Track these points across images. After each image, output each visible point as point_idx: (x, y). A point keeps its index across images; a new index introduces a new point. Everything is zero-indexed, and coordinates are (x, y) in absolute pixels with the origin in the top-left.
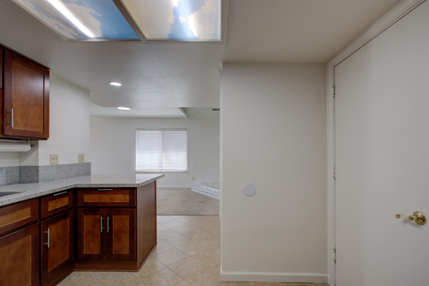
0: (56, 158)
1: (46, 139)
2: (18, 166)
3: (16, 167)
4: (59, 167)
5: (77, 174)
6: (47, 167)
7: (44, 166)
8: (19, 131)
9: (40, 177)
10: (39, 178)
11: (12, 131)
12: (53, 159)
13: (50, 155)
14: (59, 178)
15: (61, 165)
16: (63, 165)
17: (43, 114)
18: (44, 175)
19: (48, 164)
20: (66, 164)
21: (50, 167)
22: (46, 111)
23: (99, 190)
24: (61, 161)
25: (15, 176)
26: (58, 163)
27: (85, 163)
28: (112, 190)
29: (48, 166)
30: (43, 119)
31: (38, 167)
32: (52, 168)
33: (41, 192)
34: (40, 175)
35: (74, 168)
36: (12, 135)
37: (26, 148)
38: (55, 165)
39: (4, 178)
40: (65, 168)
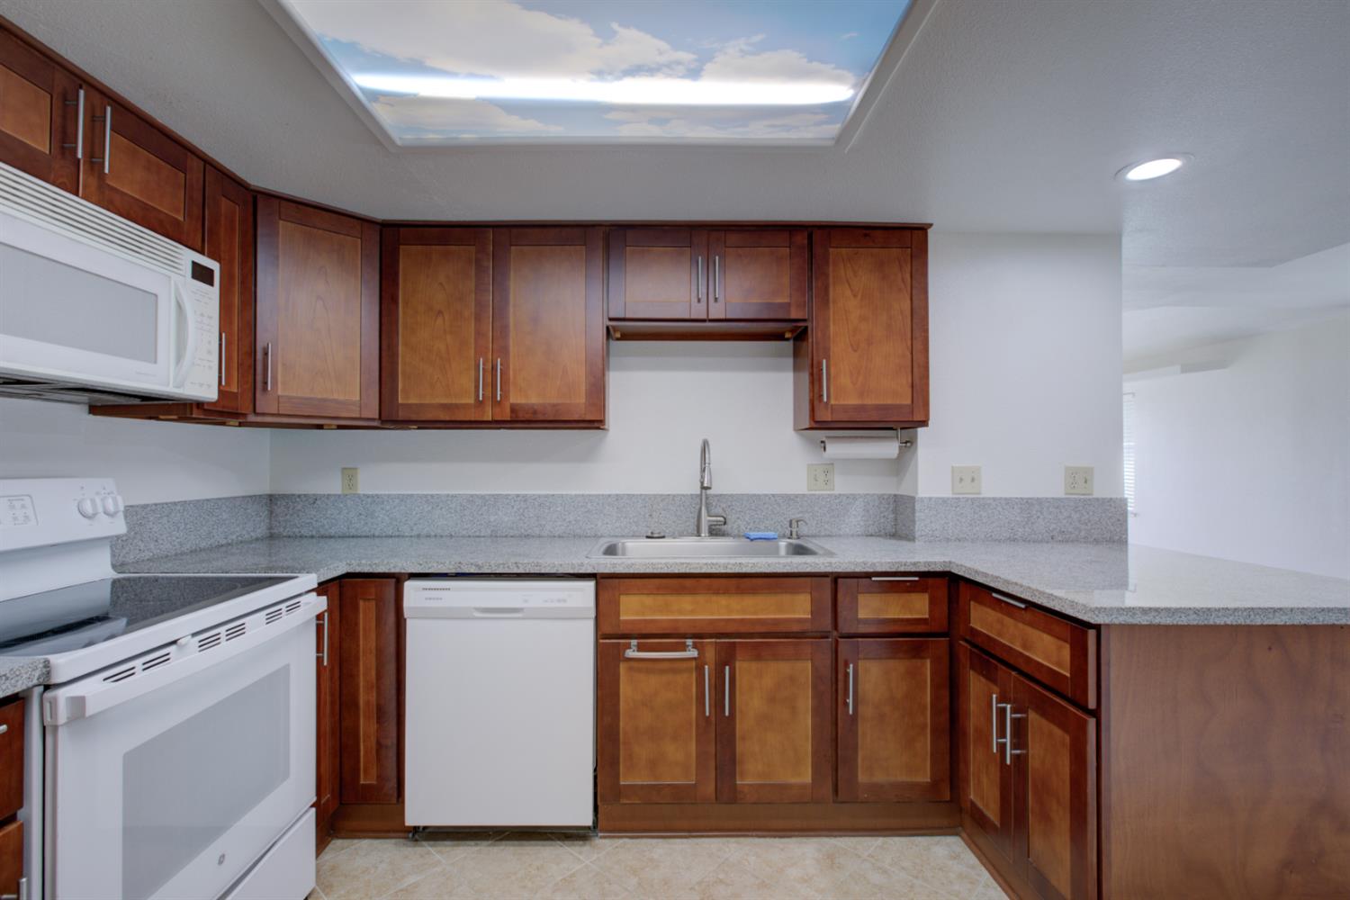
0: (973, 480)
1: (924, 423)
2: (890, 495)
3: (885, 497)
4: (982, 504)
5: (1055, 533)
6: (940, 501)
7: (930, 499)
8: (845, 408)
9: (919, 527)
10: (917, 529)
11: (829, 410)
12: (961, 480)
13: (953, 467)
14: (983, 537)
15: (989, 499)
16: (994, 499)
17: (909, 356)
18: (933, 525)
19: (947, 493)
20: (1006, 499)
21: (949, 502)
22: (918, 346)
23: (994, 595)
24: (990, 489)
25: (884, 517)
26: (979, 494)
27: (1097, 499)
28: (1023, 606)
29: (944, 501)
30: (909, 369)
31: (912, 499)
32: (955, 505)
33: (831, 563)
34: (918, 523)
35: (1042, 513)
36: (830, 420)
37: (888, 448)
38: (967, 499)
39: (859, 519)
40: (1003, 509)
